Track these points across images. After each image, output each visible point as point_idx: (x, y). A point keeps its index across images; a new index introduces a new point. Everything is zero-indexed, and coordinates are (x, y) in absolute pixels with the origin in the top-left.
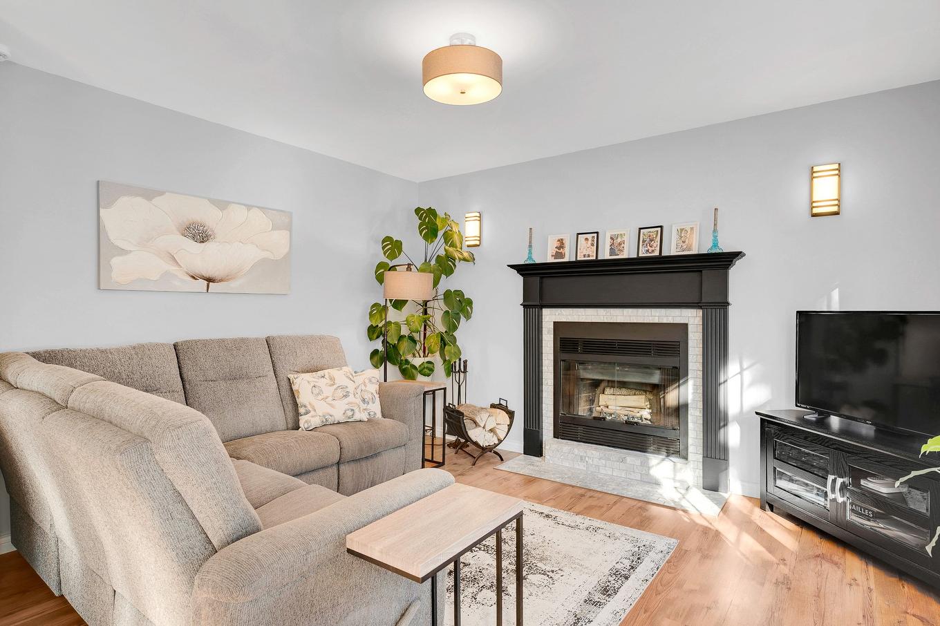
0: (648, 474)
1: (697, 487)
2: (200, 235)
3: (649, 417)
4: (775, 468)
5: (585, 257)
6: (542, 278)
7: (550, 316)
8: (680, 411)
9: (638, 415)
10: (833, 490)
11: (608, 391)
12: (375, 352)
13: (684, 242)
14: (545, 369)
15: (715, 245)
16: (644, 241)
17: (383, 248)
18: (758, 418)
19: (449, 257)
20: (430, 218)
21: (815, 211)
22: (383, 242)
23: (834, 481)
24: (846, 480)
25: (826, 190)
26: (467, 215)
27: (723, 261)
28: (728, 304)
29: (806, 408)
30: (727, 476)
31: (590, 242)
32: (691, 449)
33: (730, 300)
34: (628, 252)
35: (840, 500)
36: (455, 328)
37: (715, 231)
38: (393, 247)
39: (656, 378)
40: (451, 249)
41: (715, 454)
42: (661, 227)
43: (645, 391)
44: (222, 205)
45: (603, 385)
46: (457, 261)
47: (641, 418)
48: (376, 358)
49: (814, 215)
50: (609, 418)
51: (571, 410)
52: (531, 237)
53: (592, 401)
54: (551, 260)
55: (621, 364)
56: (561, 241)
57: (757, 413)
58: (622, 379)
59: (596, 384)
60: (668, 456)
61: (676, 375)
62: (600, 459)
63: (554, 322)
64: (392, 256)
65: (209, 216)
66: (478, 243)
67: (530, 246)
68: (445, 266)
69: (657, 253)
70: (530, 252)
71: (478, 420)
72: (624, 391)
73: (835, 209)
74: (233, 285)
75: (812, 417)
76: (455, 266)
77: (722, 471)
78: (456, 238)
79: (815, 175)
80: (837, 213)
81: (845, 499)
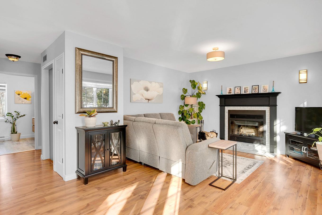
0: (255, 149)
1: (268, 152)
2: (147, 90)
3: (255, 135)
4: (289, 146)
5: (237, 93)
6: (225, 99)
7: (227, 109)
8: (263, 132)
9: (252, 134)
10: (304, 150)
11: (243, 128)
12: (180, 118)
13: (265, 89)
14: (226, 122)
15: (273, 90)
16: (254, 89)
17: (183, 91)
18: (285, 134)
19: (199, 93)
20: (193, 83)
21: (300, 82)
22: (183, 89)
23: (304, 148)
24: (307, 147)
25: (303, 76)
26: (204, 82)
27: (275, 94)
28: (277, 105)
29: (298, 131)
30: (276, 149)
31: (238, 89)
32: (266, 143)
33: (277, 104)
34: (249, 92)
35: (305, 152)
36: (201, 112)
37: (273, 87)
38: (185, 91)
39: (257, 124)
40: (200, 91)
41: (273, 144)
42: (258, 85)
43: (253, 128)
44: (151, 82)
45: (241, 127)
46: (201, 94)
47: (252, 135)
48: (180, 119)
49: (300, 83)
50: (243, 135)
51: (233, 133)
52: (222, 88)
53: (238, 131)
54: (228, 94)
55: (247, 121)
56: (230, 89)
57: (284, 133)
58: (247, 125)
59: (239, 126)
60: (260, 144)
61: (262, 124)
62: (241, 145)
63: (228, 110)
64: (185, 93)
65: (149, 85)
66: (206, 89)
67: (222, 90)
68: (198, 95)
69: (257, 92)
70: (222, 92)
71: (209, 135)
72: (247, 128)
73: (306, 81)
74: (153, 101)
75: (299, 133)
76: (201, 95)
77: (275, 148)
78: (201, 88)
79: (300, 73)
80: (306, 82)
81: (307, 152)
